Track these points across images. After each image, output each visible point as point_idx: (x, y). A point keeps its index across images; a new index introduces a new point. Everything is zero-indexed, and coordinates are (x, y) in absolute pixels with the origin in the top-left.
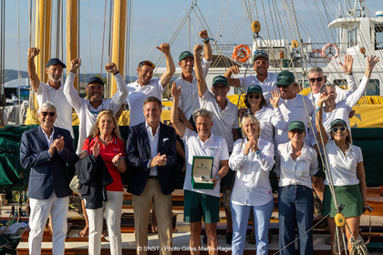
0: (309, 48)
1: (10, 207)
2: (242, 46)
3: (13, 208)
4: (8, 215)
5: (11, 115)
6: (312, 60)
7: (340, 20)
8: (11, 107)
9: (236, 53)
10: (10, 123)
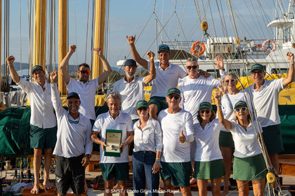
0: (252, 43)
1: (14, 171)
2: (199, 42)
3: (16, 171)
4: (12, 178)
5: (13, 98)
6: (255, 53)
7: (275, 21)
8: (14, 92)
9: (194, 48)
10: (12, 105)
